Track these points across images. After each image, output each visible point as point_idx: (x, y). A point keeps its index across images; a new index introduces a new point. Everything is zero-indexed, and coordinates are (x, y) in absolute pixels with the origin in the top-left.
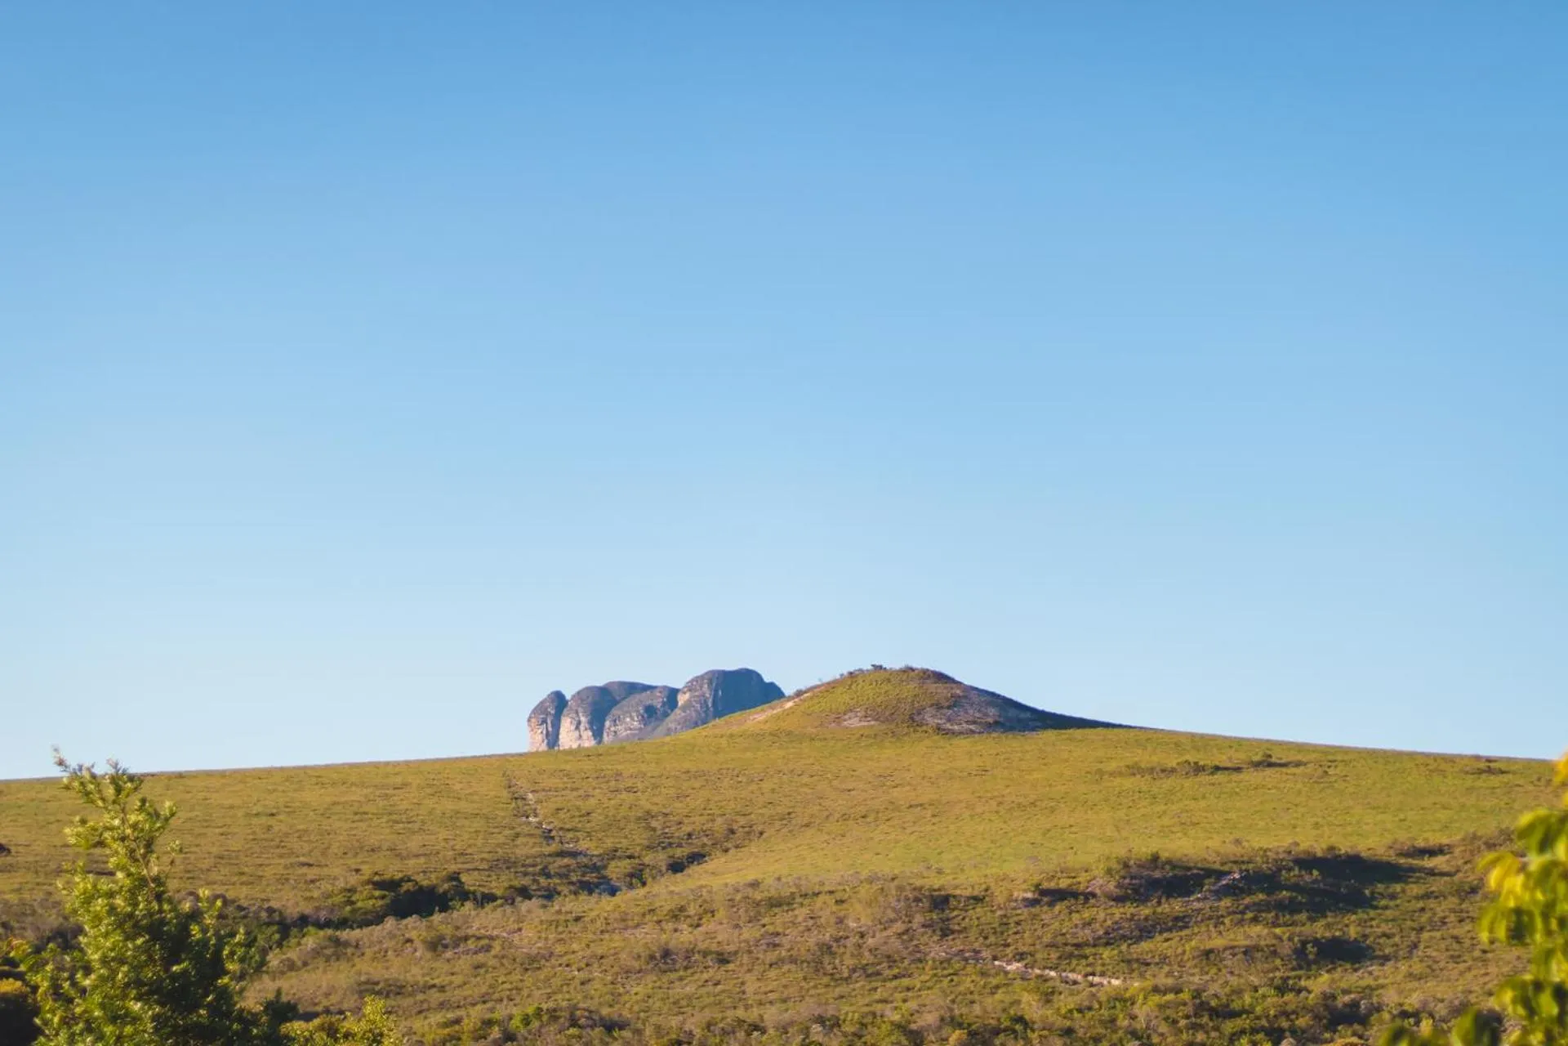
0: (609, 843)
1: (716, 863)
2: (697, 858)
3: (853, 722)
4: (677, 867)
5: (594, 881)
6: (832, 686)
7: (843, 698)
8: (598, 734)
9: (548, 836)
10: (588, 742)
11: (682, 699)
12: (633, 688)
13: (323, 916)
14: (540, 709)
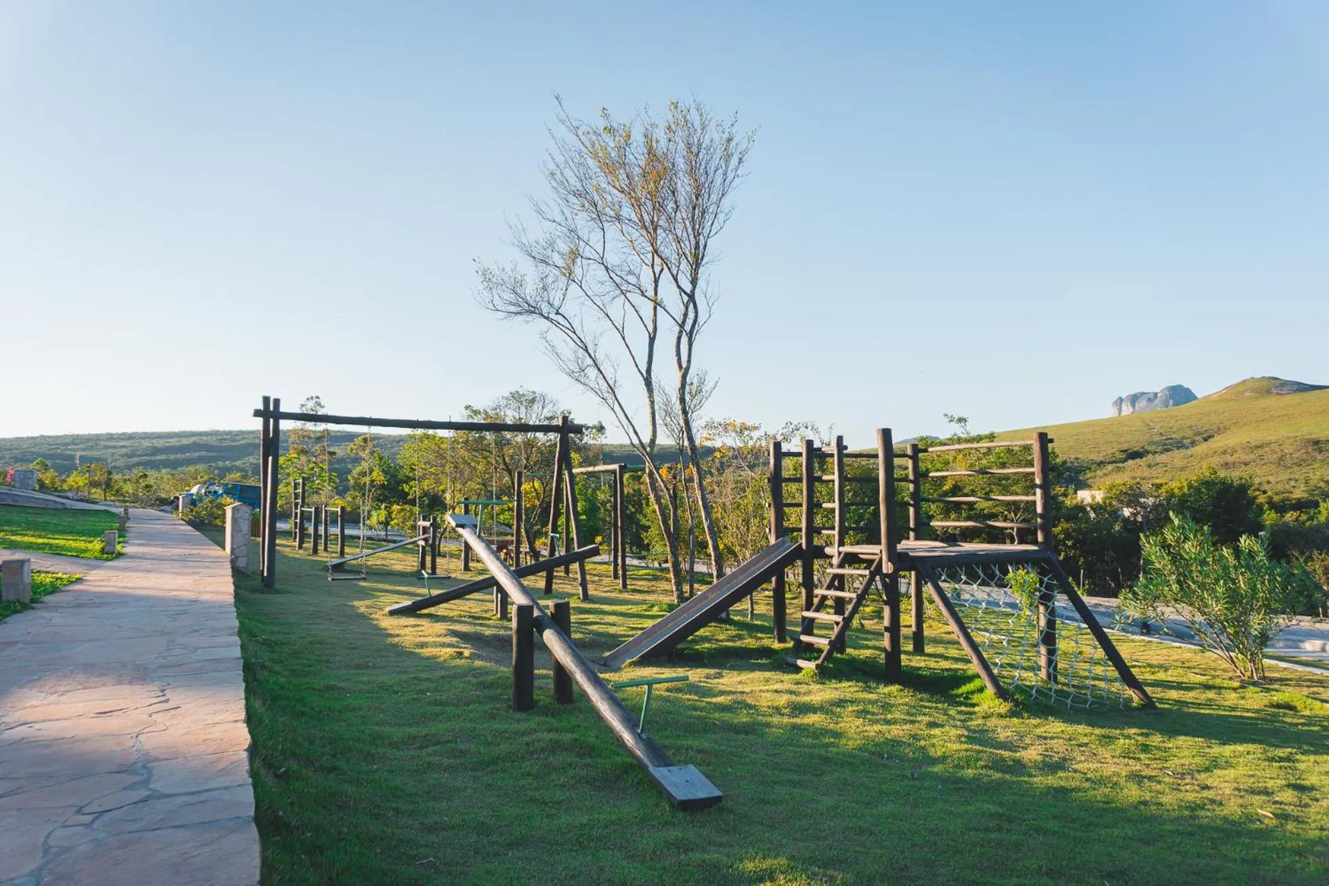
0: (1181, 435)
1: (1217, 438)
2: (1211, 436)
3: (1247, 394)
4: (1206, 440)
5: (1180, 445)
6: (1238, 385)
7: (1242, 388)
8: (1134, 407)
9: (1161, 434)
10: (1131, 410)
11: (1159, 395)
12: (1143, 394)
13: (1107, 461)
14: (1115, 403)
